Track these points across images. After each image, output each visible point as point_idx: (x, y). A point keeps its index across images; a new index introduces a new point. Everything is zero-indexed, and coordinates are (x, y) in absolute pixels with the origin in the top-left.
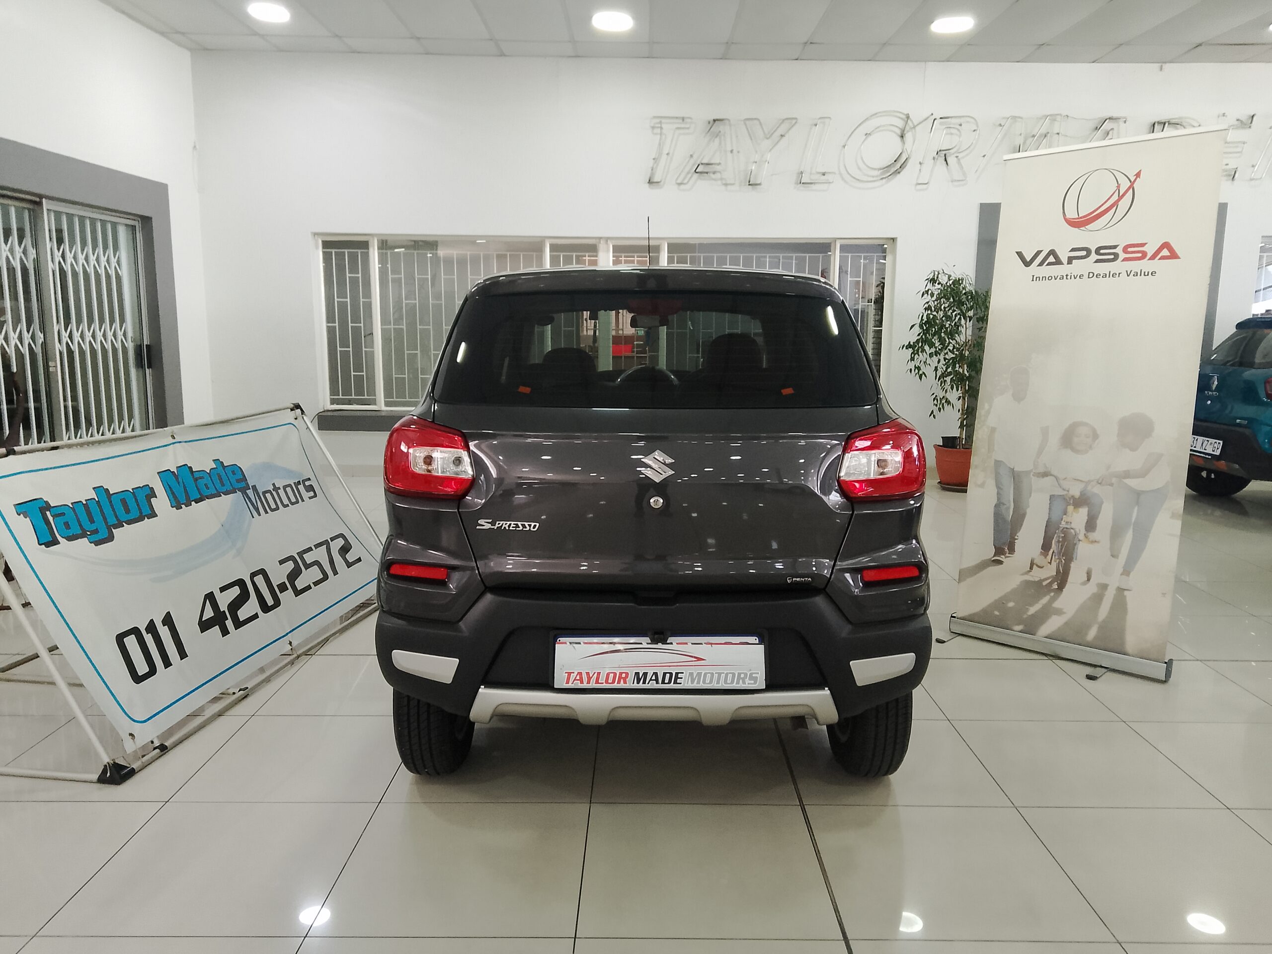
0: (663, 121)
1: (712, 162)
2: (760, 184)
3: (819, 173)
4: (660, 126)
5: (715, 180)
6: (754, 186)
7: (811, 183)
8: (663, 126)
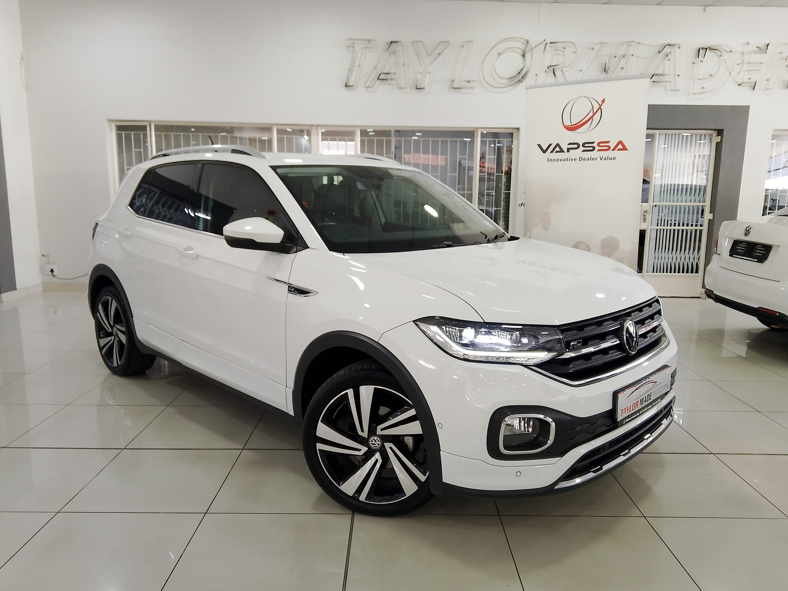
0: (356, 42)
1: (390, 72)
2: (423, 89)
3: (465, 81)
4: (351, 45)
5: (392, 85)
6: (419, 90)
7: (460, 88)
8: (356, 46)
